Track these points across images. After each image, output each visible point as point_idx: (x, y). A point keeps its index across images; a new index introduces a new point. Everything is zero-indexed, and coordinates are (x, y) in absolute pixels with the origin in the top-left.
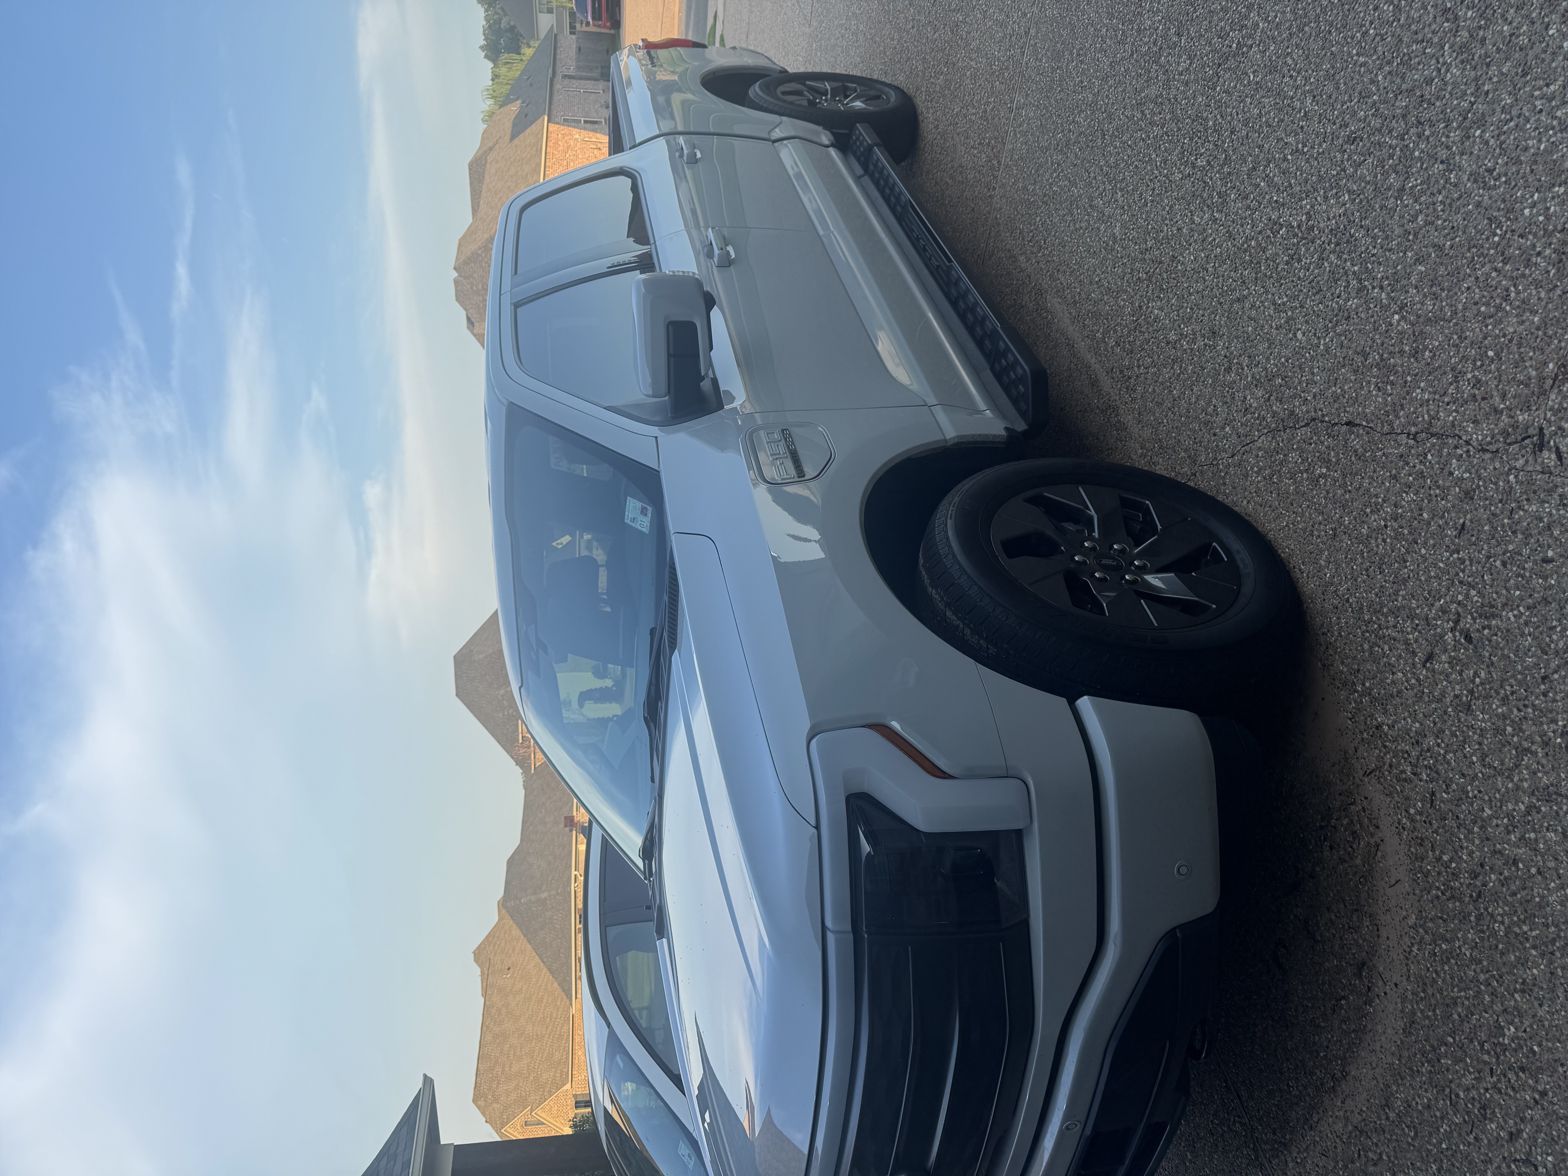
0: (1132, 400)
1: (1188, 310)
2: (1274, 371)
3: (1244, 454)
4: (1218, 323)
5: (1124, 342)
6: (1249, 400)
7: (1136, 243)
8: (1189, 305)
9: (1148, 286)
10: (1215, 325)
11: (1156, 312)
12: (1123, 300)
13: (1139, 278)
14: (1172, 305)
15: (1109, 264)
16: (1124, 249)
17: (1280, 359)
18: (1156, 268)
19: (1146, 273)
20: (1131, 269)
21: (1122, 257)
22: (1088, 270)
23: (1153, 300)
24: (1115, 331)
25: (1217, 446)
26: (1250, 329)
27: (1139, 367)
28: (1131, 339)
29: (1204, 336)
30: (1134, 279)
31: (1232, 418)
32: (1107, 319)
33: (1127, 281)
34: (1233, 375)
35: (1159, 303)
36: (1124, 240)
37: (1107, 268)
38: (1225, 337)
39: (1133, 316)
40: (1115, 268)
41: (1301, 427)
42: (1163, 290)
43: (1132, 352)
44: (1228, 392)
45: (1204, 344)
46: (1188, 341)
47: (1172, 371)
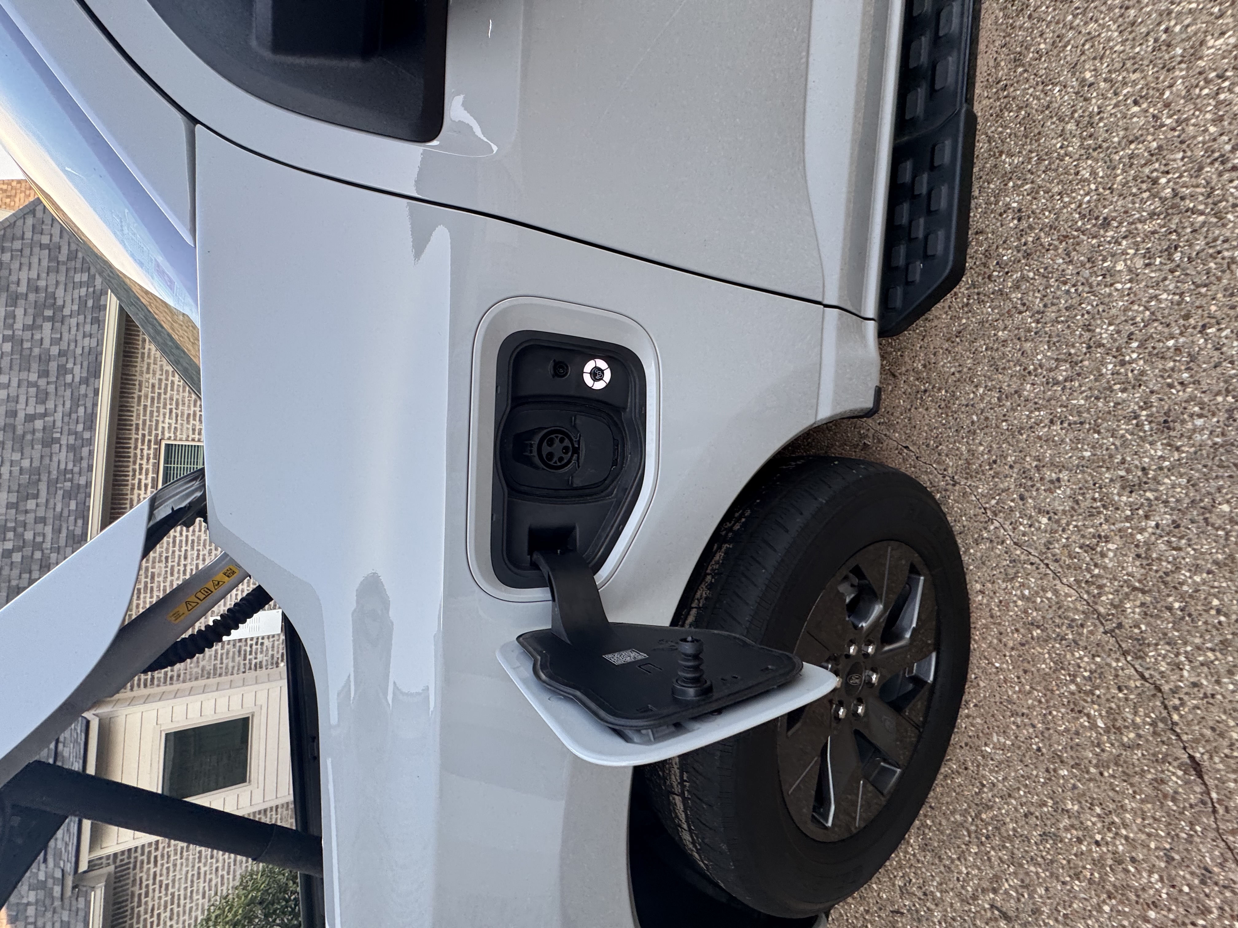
0: (967, 304)
1: (1171, 343)
2: (1185, 588)
3: (1032, 564)
4: (1190, 426)
5: (1031, 228)
6: (1109, 550)
7: (1221, 119)
8: (1182, 340)
9: (1153, 215)
10: (1183, 422)
11: (1120, 266)
12: (1094, 173)
13: (1155, 182)
14: (1156, 296)
15: (1135, 83)
16: (1189, 97)
17: (1215, 596)
18: (1202, 213)
19: (1175, 194)
20: (1160, 148)
21: (1167, 105)
22: (1091, 38)
23: (1136, 246)
24: (1034, 193)
25: (1011, 510)
26: (1226, 508)
27: (1017, 287)
28: (1046, 240)
29: (1147, 405)
30: (1147, 170)
31: (1064, 522)
32: (1040, 160)
33: (1131, 157)
34: (1124, 499)
35: (1139, 263)
36: (1208, 81)
37: (1125, 84)
38: (1176, 455)
39: (1083, 217)
40: (1136, 103)
41: (1133, 666)
42: (1170, 259)
43: (1027, 255)
44: (1094, 499)
45: (1134, 412)
46: (1118, 373)
47: (1053, 364)
